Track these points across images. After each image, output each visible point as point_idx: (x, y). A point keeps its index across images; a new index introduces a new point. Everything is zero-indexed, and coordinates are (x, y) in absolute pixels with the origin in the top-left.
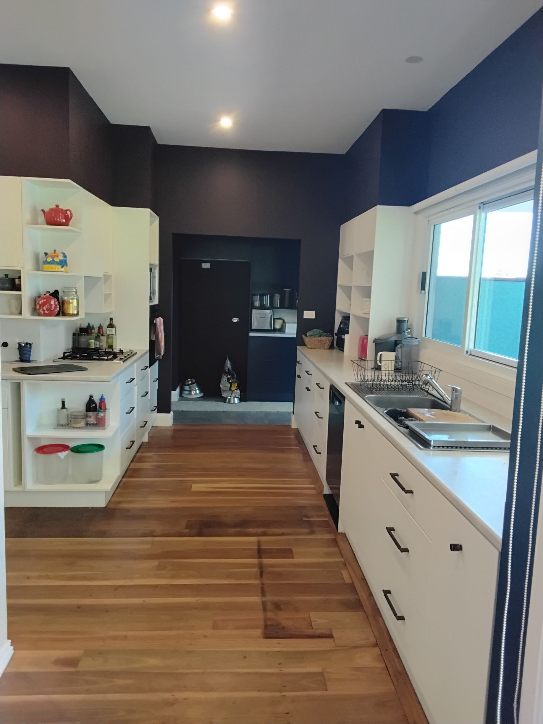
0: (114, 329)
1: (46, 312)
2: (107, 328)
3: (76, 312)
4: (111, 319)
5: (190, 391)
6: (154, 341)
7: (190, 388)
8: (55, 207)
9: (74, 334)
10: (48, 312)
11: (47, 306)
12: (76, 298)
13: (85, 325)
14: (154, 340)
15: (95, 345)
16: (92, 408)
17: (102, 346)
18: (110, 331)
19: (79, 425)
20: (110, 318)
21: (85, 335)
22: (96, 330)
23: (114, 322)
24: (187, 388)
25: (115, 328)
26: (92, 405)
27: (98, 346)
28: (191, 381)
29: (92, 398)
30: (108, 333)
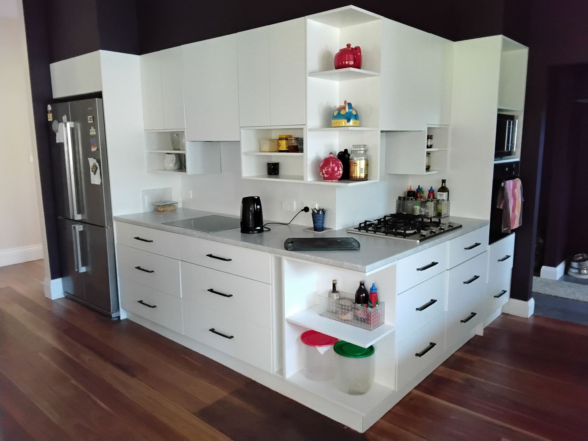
0: (445, 194)
1: (325, 176)
2: (438, 191)
3: (363, 175)
4: (444, 181)
5: (580, 269)
6: (501, 210)
7: (580, 265)
8: (346, 47)
9: (400, 198)
10: (327, 176)
11: (326, 169)
12: (364, 158)
13: (414, 188)
14: (501, 208)
15: (420, 212)
16: (361, 298)
17: (428, 213)
18: (441, 195)
19: (345, 317)
20: (442, 180)
21: (412, 199)
22: (426, 194)
23: (447, 185)
24: (575, 264)
25: (448, 192)
26: (362, 294)
27: (423, 213)
28: (583, 256)
29: (363, 287)
30: (439, 197)
